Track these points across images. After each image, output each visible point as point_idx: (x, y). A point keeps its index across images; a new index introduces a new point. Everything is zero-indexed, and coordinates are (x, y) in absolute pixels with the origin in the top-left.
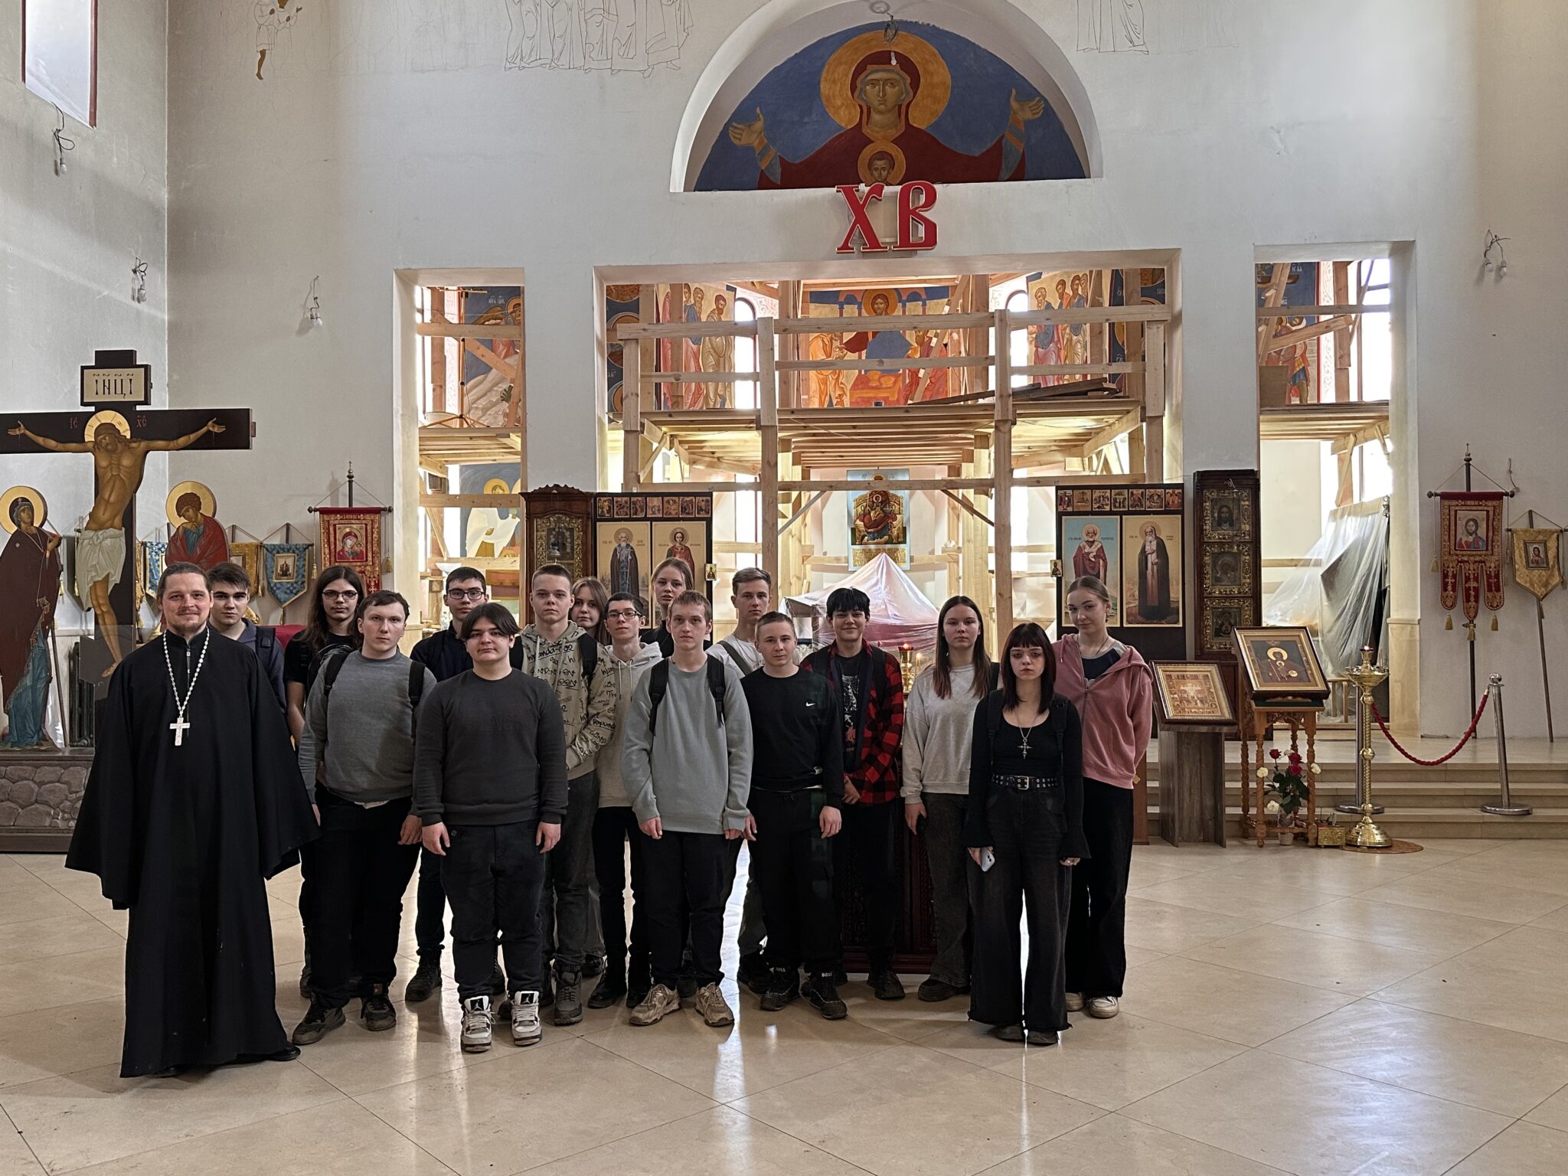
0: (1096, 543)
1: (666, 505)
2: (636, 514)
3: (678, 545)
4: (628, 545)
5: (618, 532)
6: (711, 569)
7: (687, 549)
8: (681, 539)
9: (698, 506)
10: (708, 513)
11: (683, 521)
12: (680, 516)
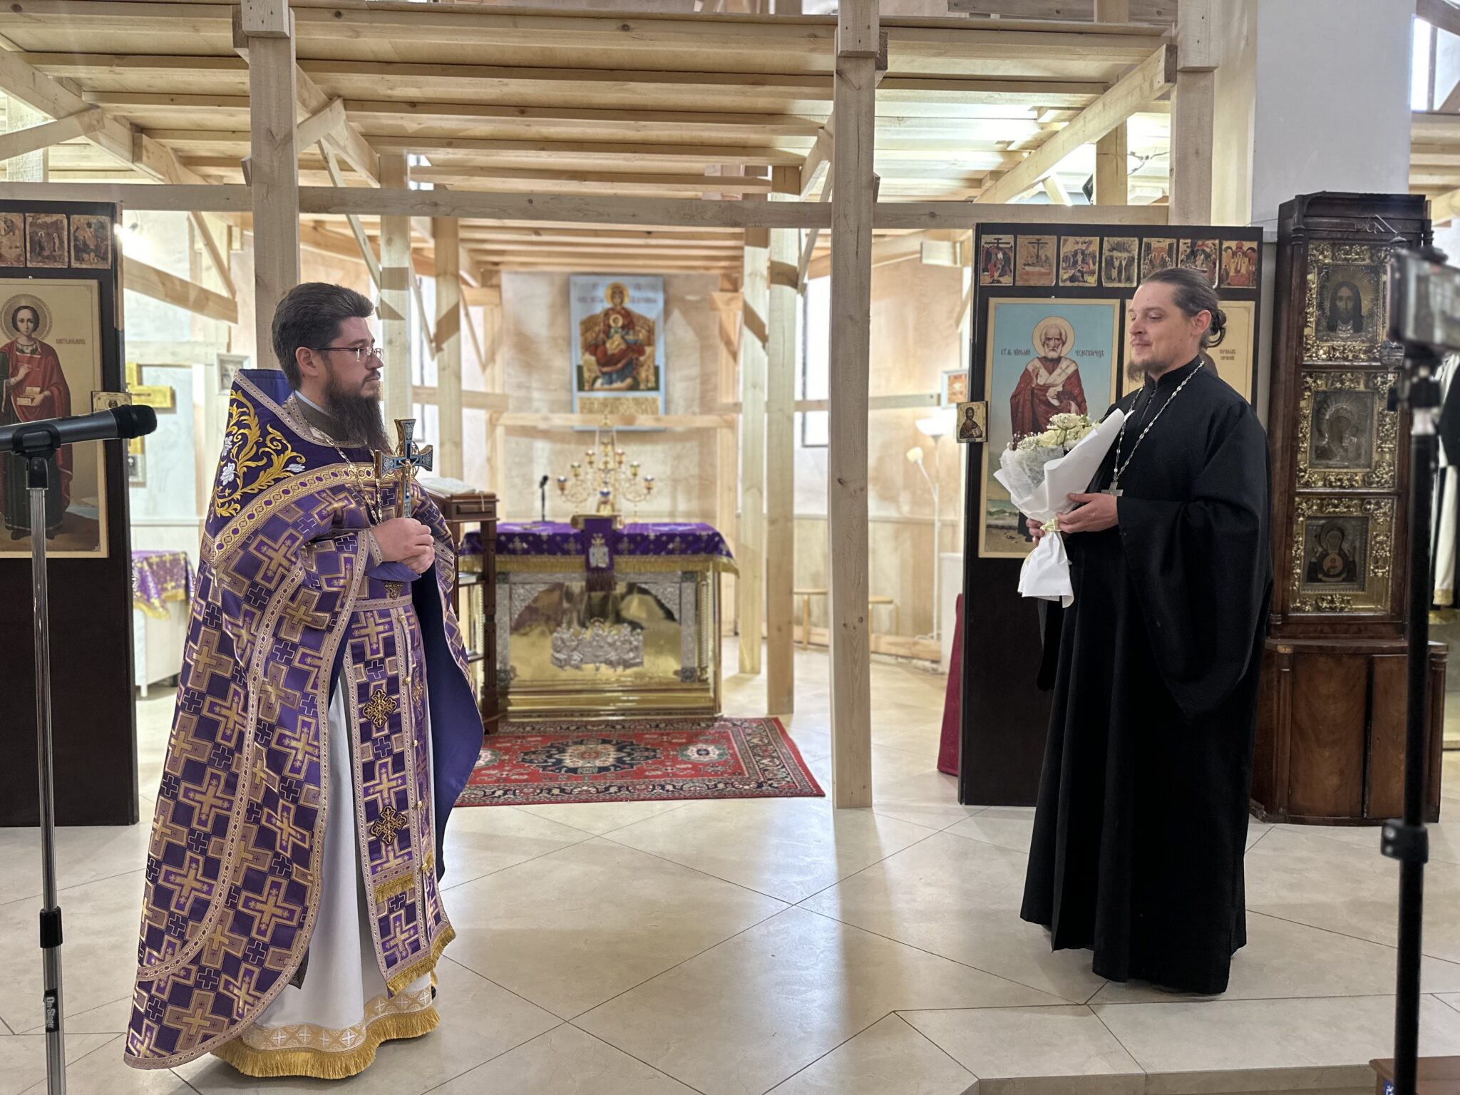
0: (1064, 364)
3: (23, 340)
6: (113, 405)
7: (49, 352)
8: (31, 325)
9: (76, 239)
10: (104, 259)
11: (34, 277)
12: (29, 265)
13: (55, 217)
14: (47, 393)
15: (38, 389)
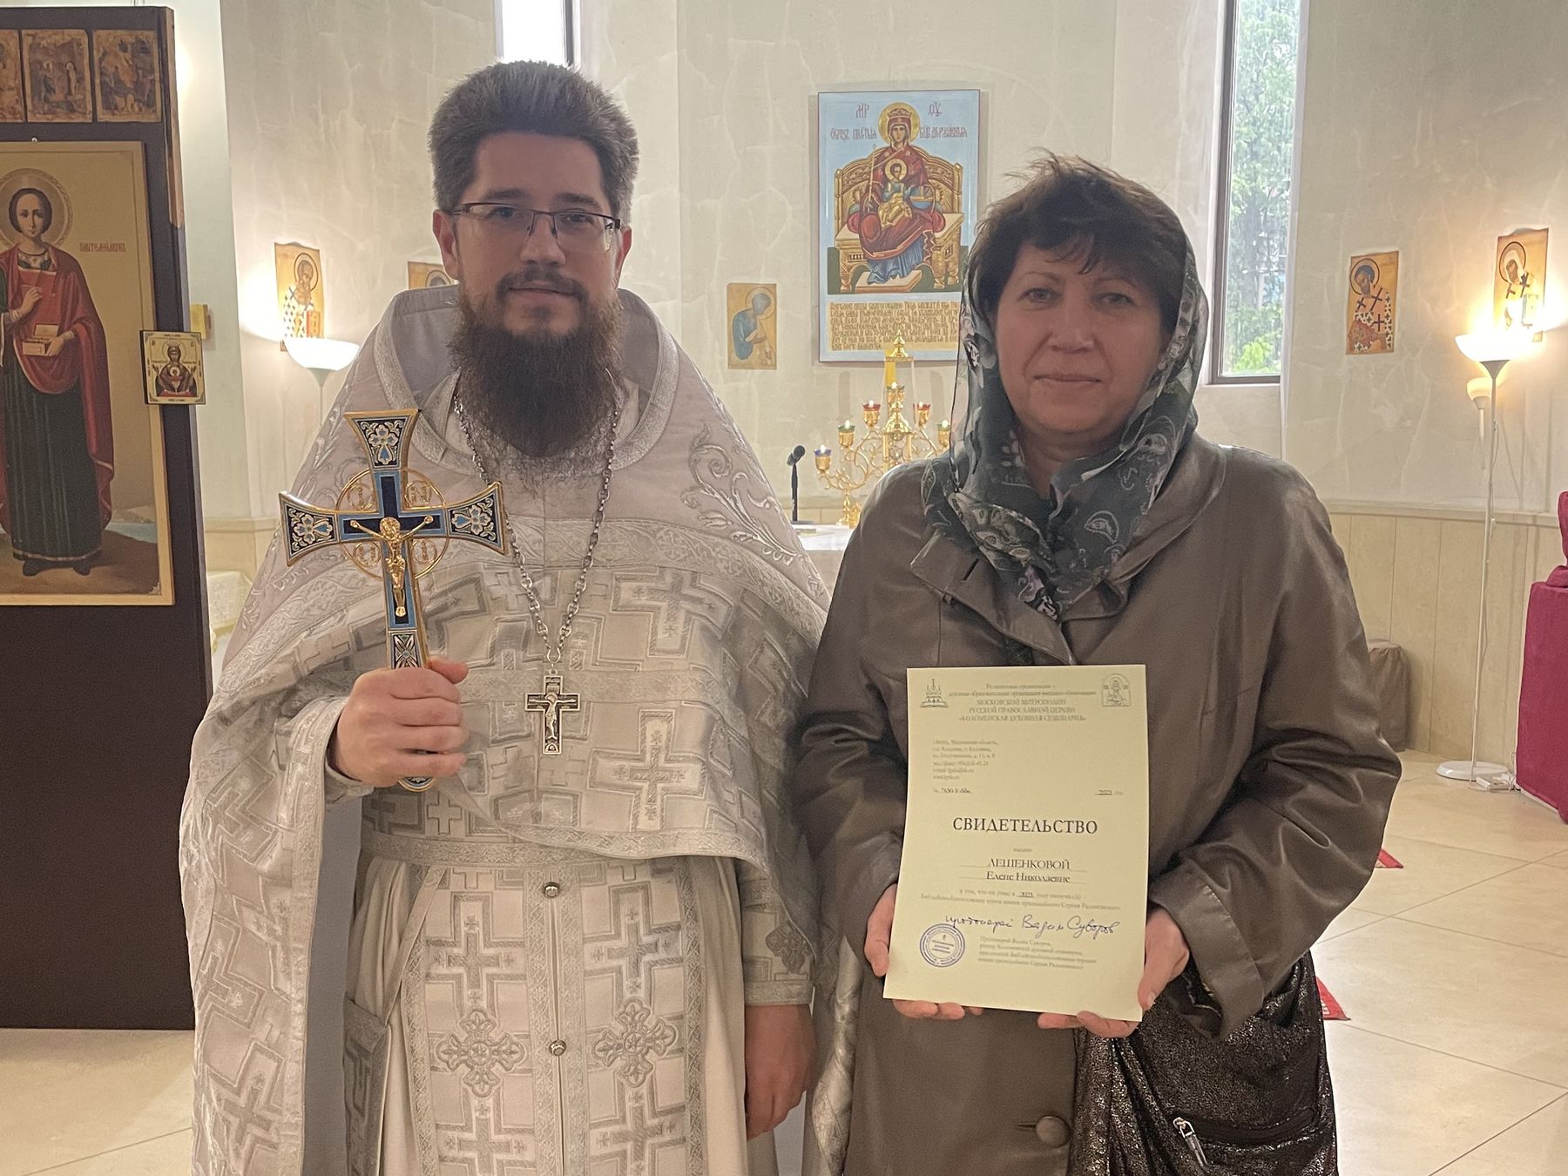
3: (27, 247)
6: (174, 353)
9: (103, 71)
10: (149, 105)
11: (41, 139)
12: (31, 119)
13: (67, 36)
14: (69, 334)
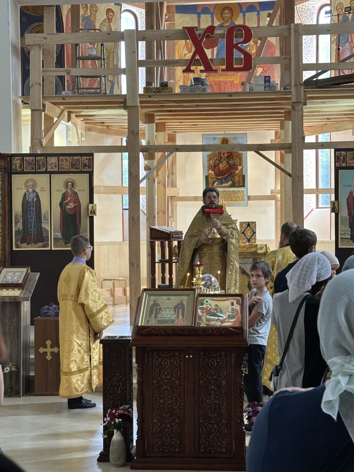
1: (61, 162)
2: (40, 169)
3: (69, 191)
4: (34, 191)
5: (27, 182)
7: (76, 194)
8: (71, 186)
9: (83, 163)
10: (90, 168)
11: (73, 173)
12: (71, 170)
13: (77, 157)
14: (75, 204)
15: (73, 204)
